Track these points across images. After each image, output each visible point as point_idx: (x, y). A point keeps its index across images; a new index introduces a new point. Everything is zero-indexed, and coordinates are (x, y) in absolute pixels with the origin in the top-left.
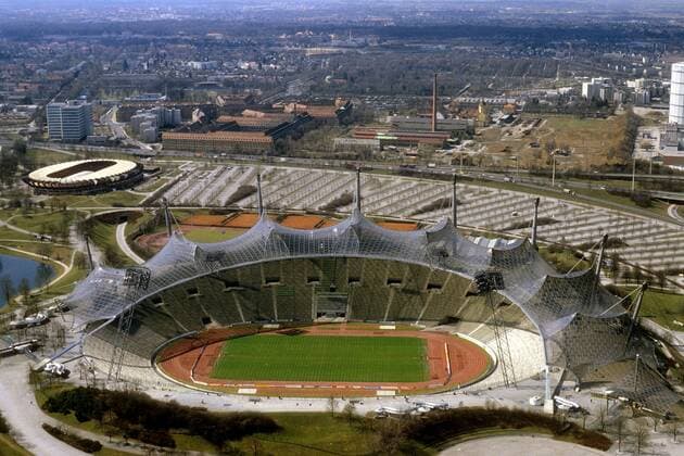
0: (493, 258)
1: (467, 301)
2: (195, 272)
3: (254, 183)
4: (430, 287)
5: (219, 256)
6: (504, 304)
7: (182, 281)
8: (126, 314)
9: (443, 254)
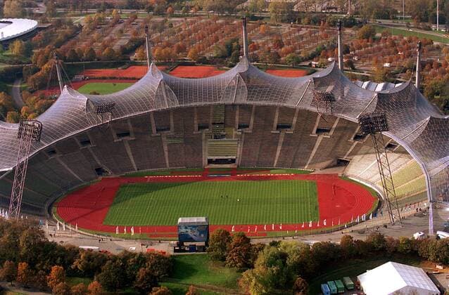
0: (379, 102)
1: (355, 144)
2: (87, 124)
3: (143, 35)
4: (319, 131)
5: (110, 108)
6: (390, 146)
7: (74, 133)
8: (21, 166)
9: (329, 98)
